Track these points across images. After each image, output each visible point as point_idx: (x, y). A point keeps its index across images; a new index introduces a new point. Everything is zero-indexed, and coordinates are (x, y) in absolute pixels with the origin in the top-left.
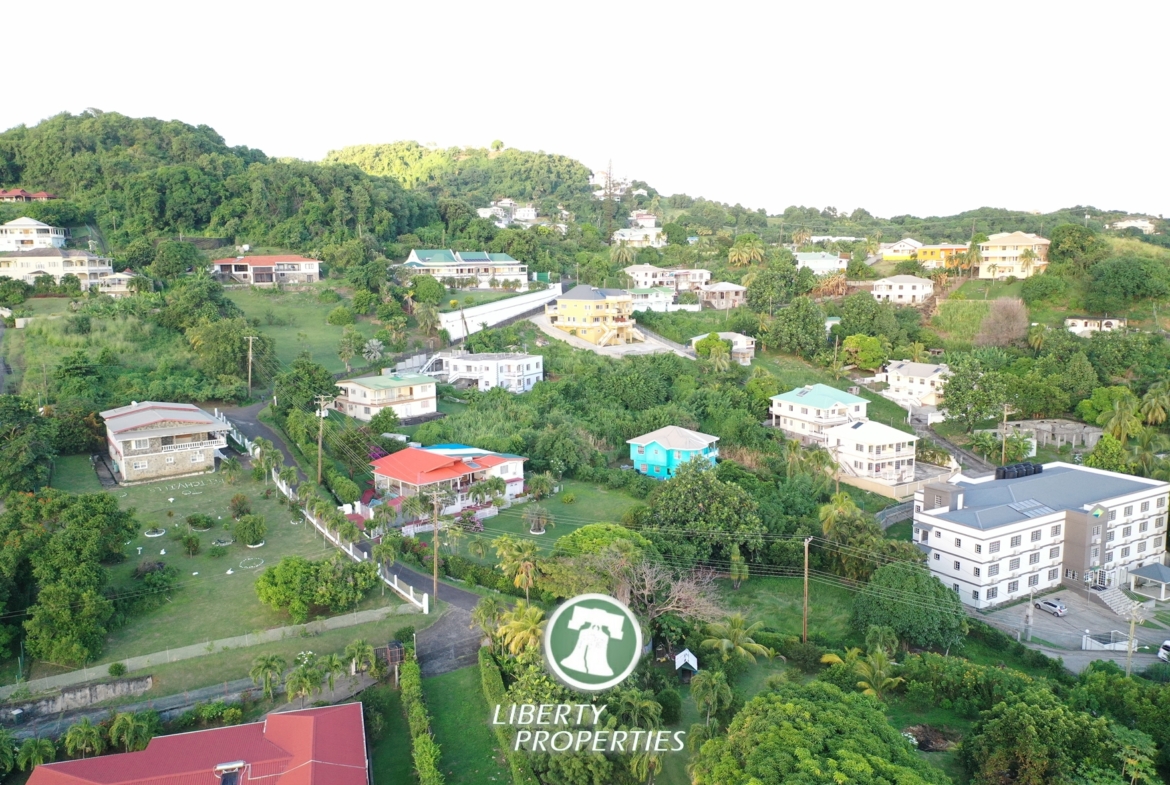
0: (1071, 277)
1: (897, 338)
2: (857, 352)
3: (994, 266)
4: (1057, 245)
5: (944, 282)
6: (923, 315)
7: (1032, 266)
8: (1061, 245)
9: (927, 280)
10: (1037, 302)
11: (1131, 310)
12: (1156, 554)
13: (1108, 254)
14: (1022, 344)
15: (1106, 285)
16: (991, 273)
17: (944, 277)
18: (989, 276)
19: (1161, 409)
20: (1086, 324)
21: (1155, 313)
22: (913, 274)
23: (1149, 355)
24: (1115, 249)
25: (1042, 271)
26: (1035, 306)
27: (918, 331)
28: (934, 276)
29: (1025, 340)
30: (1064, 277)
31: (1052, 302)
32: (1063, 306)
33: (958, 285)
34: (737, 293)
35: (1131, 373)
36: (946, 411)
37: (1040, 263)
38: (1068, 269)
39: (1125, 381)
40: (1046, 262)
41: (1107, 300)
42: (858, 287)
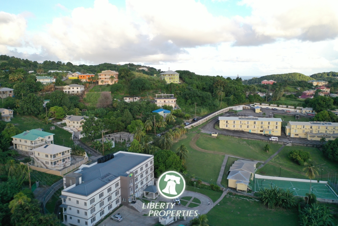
0: (125, 84)
1: (70, 107)
2: (55, 113)
3: (103, 81)
4: (120, 74)
5: (88, 86)
6: (81, 98)
7: (114, 81)
8: (121, 74)
9: (82, 85)
10: (115, 92)
11: (141, 94)
12: (151, 180)
13: (134, 77)
14: (111, 107)
15: (134, 87)
16: (102, 83)
17: (88, 85)
18: (101, 84)
19: (150, 126)
20: (129, 99)
21: (147, 94)
22: (78, 84)
23: (146, 108)
24: (136, 76)
25: (117, 82)
26: (115, 94)
27: (78, 104)
28: (84, 84)
29: (112, 105)
30: (123, 84)
31: (120, 92)
32: (123, 93)
33: (92, 87)
34: (11, 92)
35: (142, 115)
36: (84, 134)
37: (116, 80)
38: (124, 82)
39: (140, 117)
40: (118, 80)
41: (135, 91)
42: (59, 88)
